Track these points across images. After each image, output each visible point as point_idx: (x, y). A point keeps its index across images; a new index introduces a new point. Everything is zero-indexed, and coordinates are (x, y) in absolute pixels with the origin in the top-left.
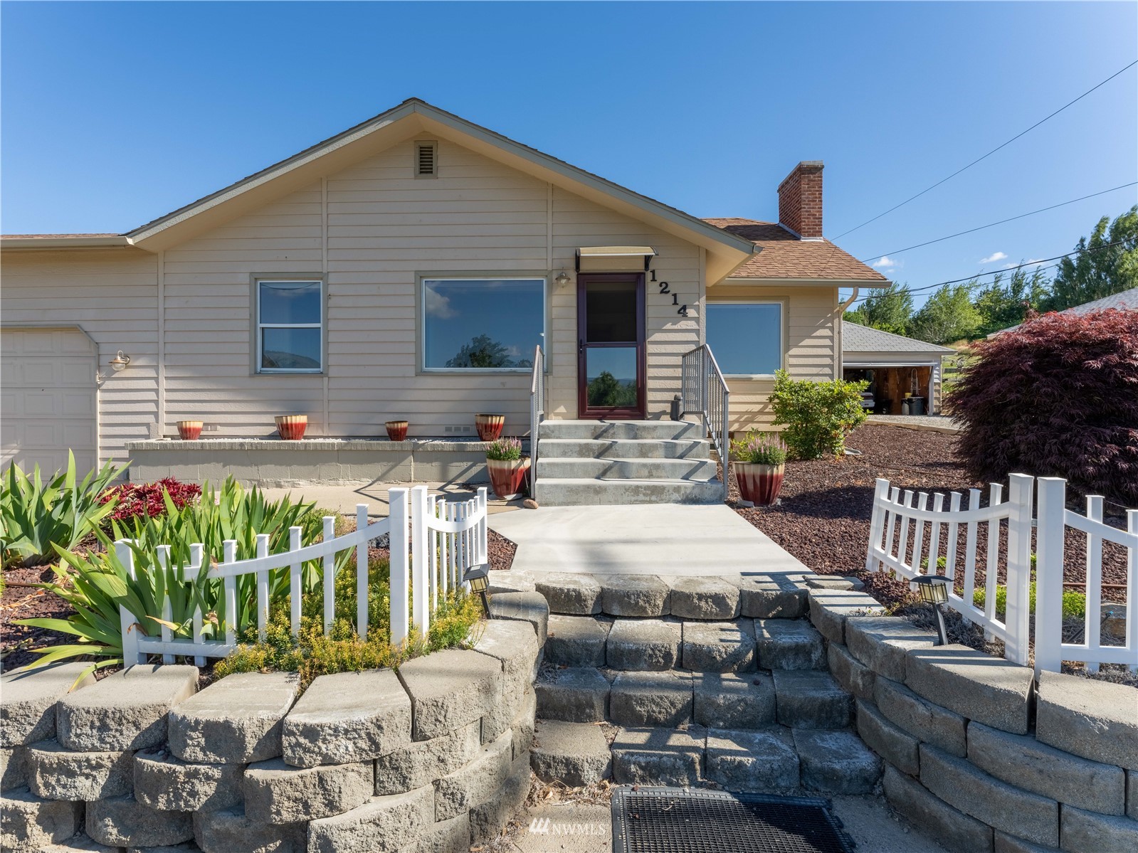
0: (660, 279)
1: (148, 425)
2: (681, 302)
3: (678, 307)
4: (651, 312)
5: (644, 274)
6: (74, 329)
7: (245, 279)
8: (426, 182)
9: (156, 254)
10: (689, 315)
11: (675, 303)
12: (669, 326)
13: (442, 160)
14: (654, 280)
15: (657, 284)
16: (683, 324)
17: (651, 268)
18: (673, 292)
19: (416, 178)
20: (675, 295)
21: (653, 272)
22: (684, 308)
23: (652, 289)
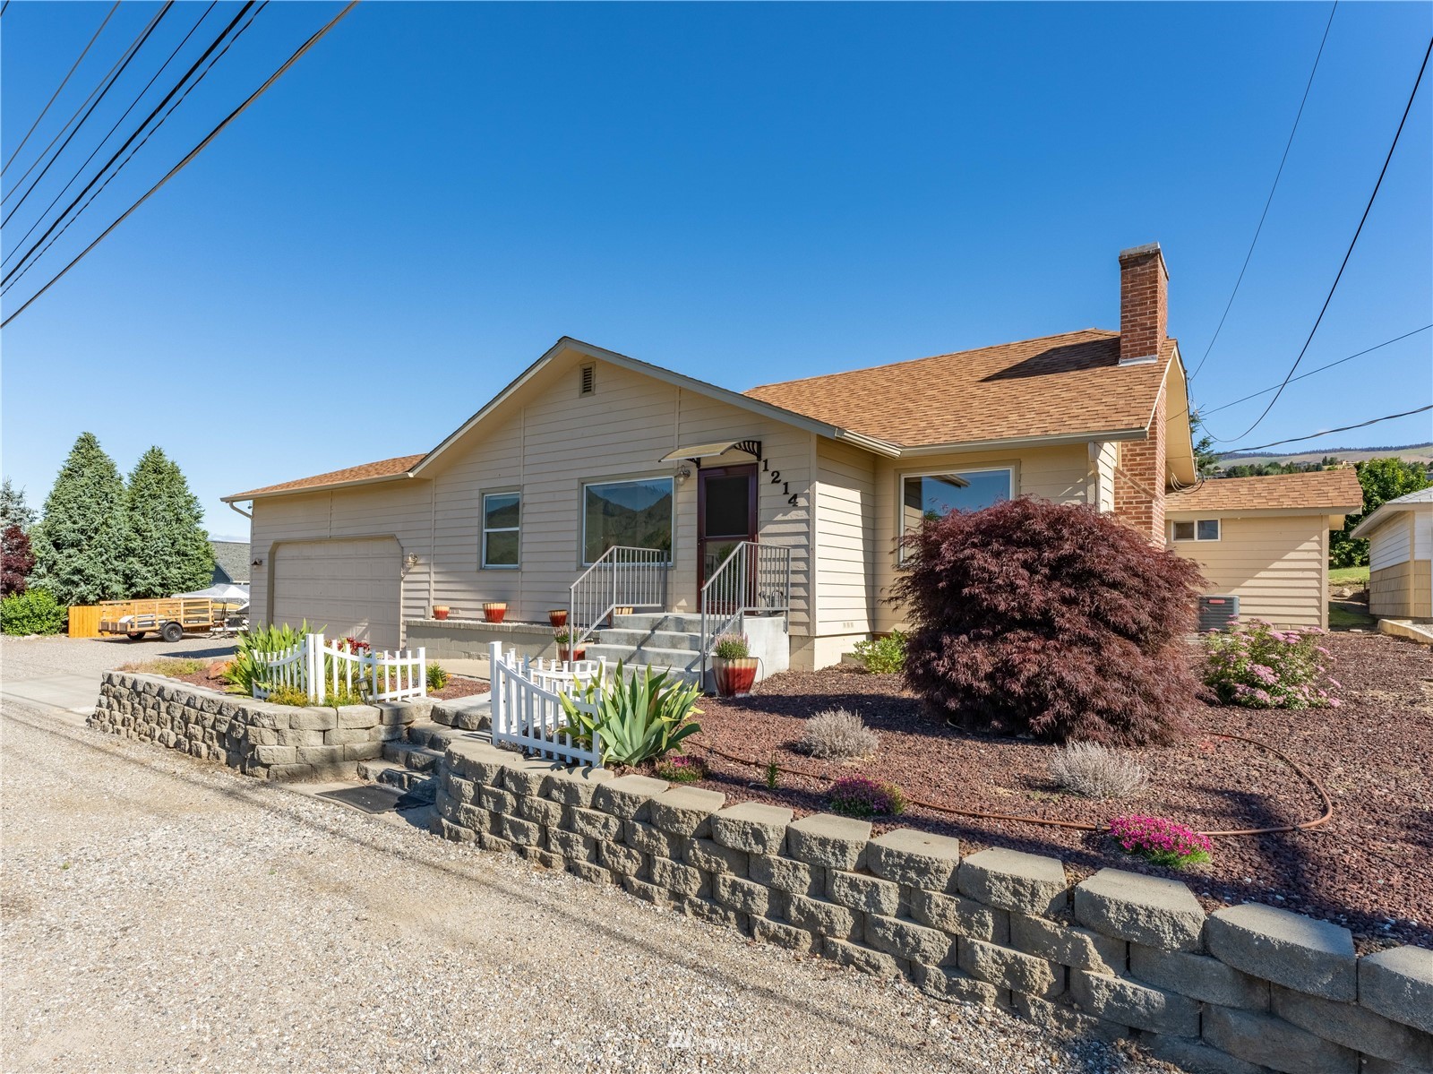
0: (772, 468)
1: (424, 608)
2: (792, 492)
3: (789, 497)
4: (763, 504)
5: (757, 464)
6: (392, 537)
7: (476, 494)
8: (589, 399)
9: (429, 480)
10: (799, 505)
11: (786, 493)
12: (780, 517)
13: (599, 379)
14: (766, 470)
15: (769, 473)
16: (794, 515)
17: (763, 458)
18: (783, 481)
19: (580, 397)
20: (786, 484)
21: (766, 461)
22: (795, 497)
23: (765, 478)
